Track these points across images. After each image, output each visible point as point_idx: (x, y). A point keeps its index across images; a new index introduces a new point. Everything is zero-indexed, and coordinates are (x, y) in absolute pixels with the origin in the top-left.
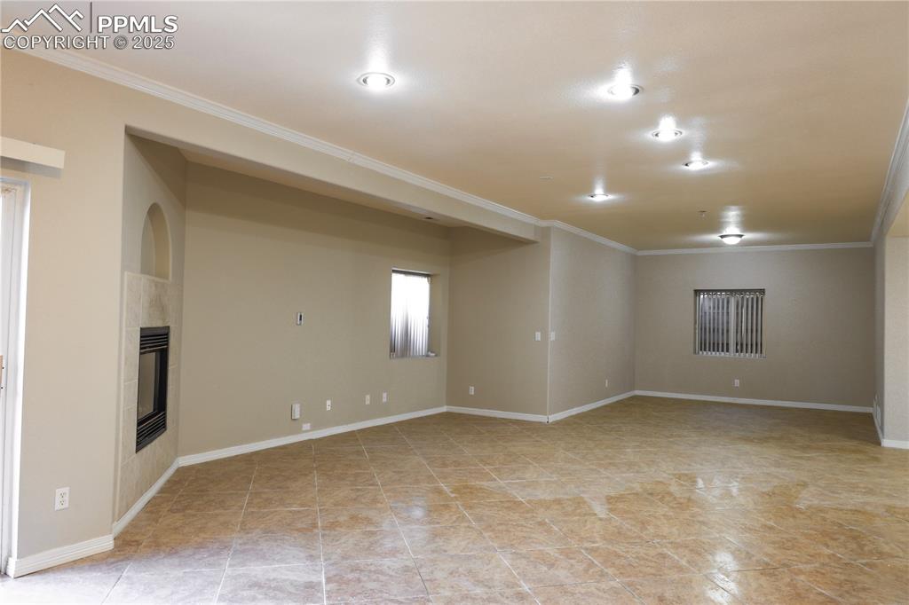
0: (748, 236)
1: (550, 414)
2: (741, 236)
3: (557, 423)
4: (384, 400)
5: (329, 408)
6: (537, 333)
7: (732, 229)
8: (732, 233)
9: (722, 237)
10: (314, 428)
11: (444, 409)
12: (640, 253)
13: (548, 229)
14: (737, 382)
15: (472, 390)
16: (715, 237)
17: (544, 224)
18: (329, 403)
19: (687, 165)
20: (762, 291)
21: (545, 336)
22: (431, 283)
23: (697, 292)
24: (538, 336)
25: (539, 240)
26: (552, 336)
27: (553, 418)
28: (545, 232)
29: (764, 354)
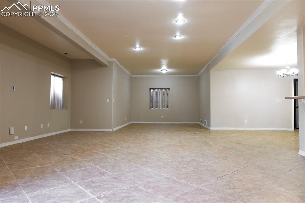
0: (169, 70)
1: (113, 128)
2: (167, 70)
3: (116, 131)
4: (48, 126)
5: (26, 129)
6: (108, 99)
7: (164, 67)
8: (164, 69)
9: (161, 70)
10: (19, 138)
11: (69, 130)
12: (133, 76)
13: (112, 61)
14: (162, 117)
15: (82, 122)
16: (159, 70)
17: (111, 60)
18: (26, 127)
19: (175, 37)
20: (169, 89)
21: (111, 100)
22: (63, 80)
23: (150, 89)
24: (108, 100)
25: (108, 65)
26: (113, 100)
27: (114, 129)
28: (111, 63)
29: (169, 108)
